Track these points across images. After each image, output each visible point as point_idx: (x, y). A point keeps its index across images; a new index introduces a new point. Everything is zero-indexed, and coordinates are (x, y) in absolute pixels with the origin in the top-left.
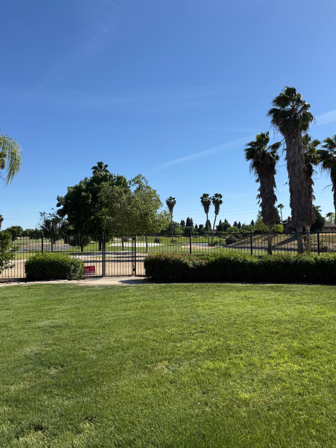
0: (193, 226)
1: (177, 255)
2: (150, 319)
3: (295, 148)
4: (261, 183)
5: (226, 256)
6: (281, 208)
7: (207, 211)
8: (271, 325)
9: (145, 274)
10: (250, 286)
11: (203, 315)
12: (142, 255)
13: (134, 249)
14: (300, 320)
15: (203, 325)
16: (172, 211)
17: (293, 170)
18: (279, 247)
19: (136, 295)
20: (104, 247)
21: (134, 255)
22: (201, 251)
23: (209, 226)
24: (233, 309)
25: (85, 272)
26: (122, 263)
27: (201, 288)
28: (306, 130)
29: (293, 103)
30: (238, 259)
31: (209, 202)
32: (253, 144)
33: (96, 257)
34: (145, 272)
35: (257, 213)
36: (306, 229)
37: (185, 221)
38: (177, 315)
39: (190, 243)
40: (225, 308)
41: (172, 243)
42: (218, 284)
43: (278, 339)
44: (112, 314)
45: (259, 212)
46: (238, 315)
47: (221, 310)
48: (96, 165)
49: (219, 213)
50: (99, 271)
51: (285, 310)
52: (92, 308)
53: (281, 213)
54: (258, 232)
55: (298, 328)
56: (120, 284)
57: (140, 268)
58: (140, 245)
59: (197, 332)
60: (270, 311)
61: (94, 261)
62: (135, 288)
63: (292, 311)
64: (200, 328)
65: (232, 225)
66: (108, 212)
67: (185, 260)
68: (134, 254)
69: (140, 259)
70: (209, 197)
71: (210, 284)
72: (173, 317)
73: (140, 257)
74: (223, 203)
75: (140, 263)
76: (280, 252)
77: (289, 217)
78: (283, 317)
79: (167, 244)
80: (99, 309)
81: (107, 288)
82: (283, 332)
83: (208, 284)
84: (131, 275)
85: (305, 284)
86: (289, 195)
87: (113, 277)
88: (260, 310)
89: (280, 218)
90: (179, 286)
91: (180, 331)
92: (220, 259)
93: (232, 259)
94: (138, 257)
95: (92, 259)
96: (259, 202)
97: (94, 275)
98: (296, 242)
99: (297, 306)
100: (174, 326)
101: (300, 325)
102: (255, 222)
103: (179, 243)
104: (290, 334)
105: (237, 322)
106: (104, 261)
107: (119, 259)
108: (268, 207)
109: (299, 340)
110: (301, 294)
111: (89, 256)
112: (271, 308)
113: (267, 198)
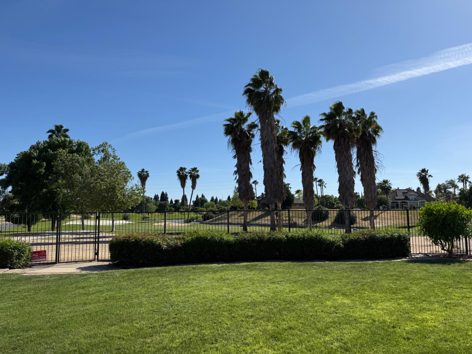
0: (168, 201)
1: (149, 235)
2: (115, 313)
3: (268, 128)
4: (238, 160)
5: (203, 235)
6: (255, 184)
7: (183, 185)
8: (246, 308)
9: (109, 259)
10: (226, 266)
11: (177, 303)
12: (107, 235)
13: (98, 228)
14: (274, 300)
15: (176, 315)
16: (145, 186)
17: (266, 149)
18: (254, 223)
19: (99, 285)
20: (59, 226)
21: (97, 236)
22: (177, 228)
23: (185, 201)
24: (209, 293)
25: (32, 258)
26: (81, 245)
27: (176, 272)
28: (278, 112)
29: (266, 85)
30: (215, 238)
31: (186, 176)
32: (232, 121)
33: (49, 239)
34: (110, 256)
35: (234, 189)
36: (278, 205)
37: (160, 196)
38: (147, 305)
39: (165, 219)
40: (201, 293)
41: (143, 220)
42: (194, 266)
43: (254, 323)
44: (68, 310)
45: (235, 187)
46: (214, 300)
47: (196, 296)
48: (54, 128)
49: (196, 187)
50: (51, 256)
51: (260, 290)
52: (41, 303)
53: (256, 189)
54: (234, 208)
55: (272, 309)
56: (79, 271)
57: (103, 250)
58: (105, 222)
59: (169, 324)
60: (245, 292)
61: (45, 244)
62: (97, 276)
63: (266, 291)
64: (173, 318)
65: (209, 200)
66: (66, 185)
67: (159, 241)
68: (97, 234)
69: (104, 239)
70: (187, 171)
71: (185, 266)
72: (143, 308)
73: (105, 237)
74: (200, 178)
75: (104, 245)
76: (254, 228)
77: (262, 194)
78: (258, 299)
79: (138, 221)
80: (51, 305)
81: (61, 277)
82: (258, 314)
83: (183, 266)
84: (93, 260)
85: (278, 262)
86: (263, 172)
87: (69, 263)
88: (235, 293)
89: (254, 194)
90: (150, 272)
91: (151, 324)
92: (197, 239)
93: (209, 238)
94: (102, 237)
95: (43, 241)
96: (236, 178)
97: (45, 262)
98: (269, 218)
99: (270, 285)
100: (143, 318)
101: (274, 306)
102: (231, 197)
103: (151, 220)
104: (265, 316)
105: (213, 308)
106: (58, 244)
107: (78, 240)
108: (244, 183)
109: (274, 322)
110: (275, 272)
111: (39, 237)
112: (246, 289)
113: (243, 174)
